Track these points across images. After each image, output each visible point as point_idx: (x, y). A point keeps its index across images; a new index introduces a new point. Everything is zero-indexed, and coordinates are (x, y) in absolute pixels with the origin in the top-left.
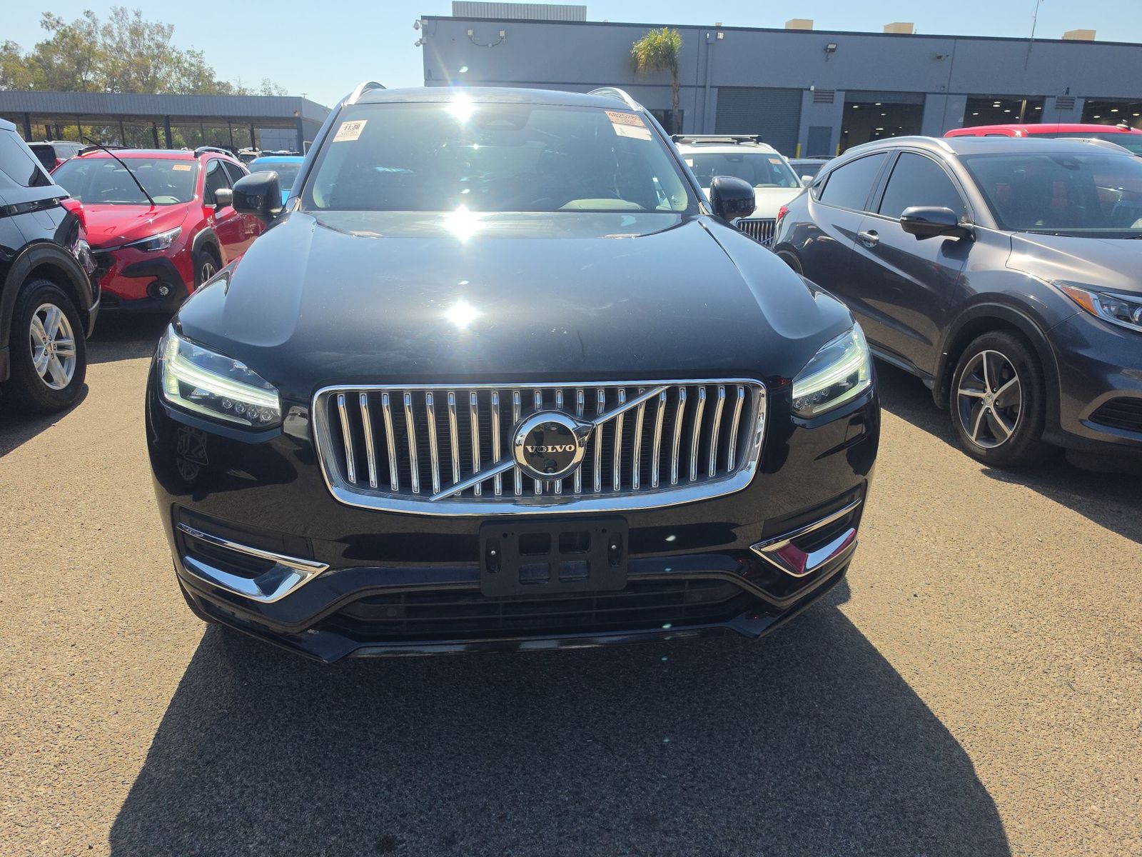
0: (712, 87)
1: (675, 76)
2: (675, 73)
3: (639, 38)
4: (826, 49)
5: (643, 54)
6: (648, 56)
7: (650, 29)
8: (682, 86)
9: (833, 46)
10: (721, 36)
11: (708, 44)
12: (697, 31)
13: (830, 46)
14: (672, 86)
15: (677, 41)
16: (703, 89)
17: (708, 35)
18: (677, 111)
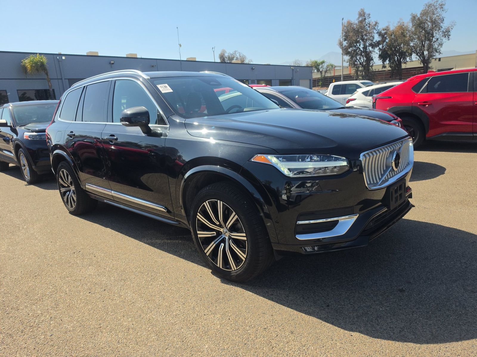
0: (65, 79)
1: (47, 75)
2: (47, 74)
3: (24, 58)
4: (110, 63)
5: (29, 65)
6: (31, 66)
7: (29, 54)
8: (52, 79)
9: (113, 62)
10: (64, 58)
11: (59, 61)
12: (52, 56)
13: (112, 62)
14: (46, 79)
15: (44, 60)
16: (61, 80)
17: (58, 57)
18: (51, 89)
